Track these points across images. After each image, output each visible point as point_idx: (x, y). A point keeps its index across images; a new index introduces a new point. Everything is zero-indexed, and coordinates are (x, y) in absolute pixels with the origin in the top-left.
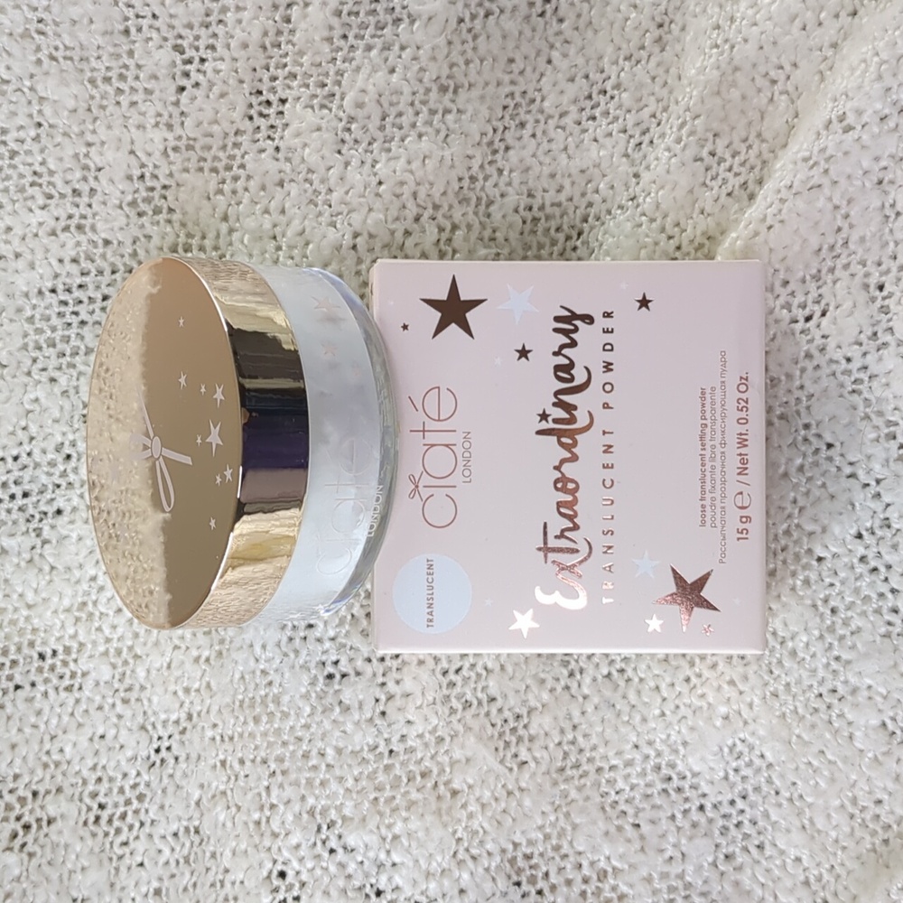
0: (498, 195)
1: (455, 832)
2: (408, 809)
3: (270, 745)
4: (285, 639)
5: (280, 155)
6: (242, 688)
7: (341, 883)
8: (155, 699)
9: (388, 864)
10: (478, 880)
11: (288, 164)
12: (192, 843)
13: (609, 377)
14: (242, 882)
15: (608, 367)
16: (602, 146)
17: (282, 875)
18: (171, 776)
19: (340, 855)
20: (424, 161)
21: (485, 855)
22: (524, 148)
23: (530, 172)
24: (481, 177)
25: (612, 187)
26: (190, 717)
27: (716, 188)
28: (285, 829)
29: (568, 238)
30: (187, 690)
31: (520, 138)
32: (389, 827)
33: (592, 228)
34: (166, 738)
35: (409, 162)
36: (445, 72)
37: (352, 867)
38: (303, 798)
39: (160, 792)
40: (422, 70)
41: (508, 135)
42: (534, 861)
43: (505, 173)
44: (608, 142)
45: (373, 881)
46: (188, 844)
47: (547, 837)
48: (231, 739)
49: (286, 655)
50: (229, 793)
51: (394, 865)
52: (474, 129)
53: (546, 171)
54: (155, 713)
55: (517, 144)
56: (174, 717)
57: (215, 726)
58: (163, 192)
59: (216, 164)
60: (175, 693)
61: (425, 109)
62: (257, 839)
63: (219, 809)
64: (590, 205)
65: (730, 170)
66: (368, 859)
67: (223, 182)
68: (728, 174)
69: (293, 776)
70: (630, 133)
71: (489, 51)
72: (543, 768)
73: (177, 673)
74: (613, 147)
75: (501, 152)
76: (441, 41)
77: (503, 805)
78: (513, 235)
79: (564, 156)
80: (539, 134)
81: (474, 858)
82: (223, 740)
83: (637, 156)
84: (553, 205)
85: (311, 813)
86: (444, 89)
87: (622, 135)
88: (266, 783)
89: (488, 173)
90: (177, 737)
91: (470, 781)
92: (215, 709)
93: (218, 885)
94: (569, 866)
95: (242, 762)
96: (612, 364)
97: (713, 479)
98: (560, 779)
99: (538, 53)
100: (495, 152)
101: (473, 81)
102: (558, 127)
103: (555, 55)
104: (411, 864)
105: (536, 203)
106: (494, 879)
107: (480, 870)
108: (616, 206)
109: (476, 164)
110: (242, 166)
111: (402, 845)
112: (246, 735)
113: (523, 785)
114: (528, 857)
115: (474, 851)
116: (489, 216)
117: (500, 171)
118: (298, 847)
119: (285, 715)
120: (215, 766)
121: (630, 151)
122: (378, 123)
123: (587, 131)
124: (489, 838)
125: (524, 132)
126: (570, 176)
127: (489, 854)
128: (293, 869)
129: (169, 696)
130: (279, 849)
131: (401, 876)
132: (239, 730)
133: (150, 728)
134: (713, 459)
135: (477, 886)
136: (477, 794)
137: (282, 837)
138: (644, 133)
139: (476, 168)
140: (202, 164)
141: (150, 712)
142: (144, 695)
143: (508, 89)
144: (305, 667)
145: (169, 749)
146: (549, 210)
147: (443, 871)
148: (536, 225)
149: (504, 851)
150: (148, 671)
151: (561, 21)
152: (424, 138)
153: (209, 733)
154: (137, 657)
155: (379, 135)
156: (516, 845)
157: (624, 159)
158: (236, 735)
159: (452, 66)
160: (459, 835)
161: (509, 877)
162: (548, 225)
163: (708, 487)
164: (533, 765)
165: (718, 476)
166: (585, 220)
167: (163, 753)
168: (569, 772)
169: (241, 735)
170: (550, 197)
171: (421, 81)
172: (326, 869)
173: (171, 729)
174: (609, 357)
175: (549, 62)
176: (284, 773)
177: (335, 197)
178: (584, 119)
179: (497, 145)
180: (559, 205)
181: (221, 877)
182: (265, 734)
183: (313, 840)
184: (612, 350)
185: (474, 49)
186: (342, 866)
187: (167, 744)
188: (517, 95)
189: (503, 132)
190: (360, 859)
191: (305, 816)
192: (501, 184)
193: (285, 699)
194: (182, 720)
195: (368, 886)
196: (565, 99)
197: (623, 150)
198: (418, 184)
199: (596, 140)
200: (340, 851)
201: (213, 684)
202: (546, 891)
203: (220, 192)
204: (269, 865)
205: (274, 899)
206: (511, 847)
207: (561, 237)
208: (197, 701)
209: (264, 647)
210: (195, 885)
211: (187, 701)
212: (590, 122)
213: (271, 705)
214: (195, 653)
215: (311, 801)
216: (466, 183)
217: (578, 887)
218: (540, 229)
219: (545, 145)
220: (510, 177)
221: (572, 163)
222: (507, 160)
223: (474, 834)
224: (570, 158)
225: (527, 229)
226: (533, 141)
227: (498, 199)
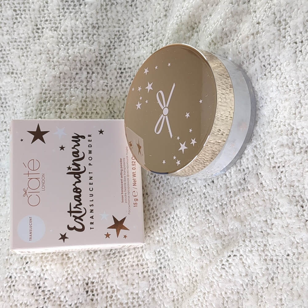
0: (109, 64)
7: (28, 282)
9: (44, 279)
10: (74, 288)
13: (90, 155)
15: (90, 152)
17: (11, 277)
20: (84, 50)
21: (77, 280)
22: (121, 48)
23: (122, 57)
24: (104, 57)
28: (14, 262)
31: (120, 45)
32: (45, 266)
35: (79, 50)
36: (95, 22)
37: (32, 278)
40: (87, 20)
41: (116, 44)
42: (94, 284)
43: (113, 56)
47: (100, 276)
51: (46, 279)
52: (103, 41)
53: (127, 57)
61: (86, 33)
66: (37, 275)
71: (112, 16)
72: (103, 254)
75: (113, 49)
76: (94, 12)
77: (86, 264)
78: (113, 78)
79: (133, 52)
80: (126, 44)
81: (73, 281)
84: (128, 68)
86: (94, 27)
89: (107, 56)
91: (75, 255)
94: (104, 287)
95: (5, 240)
96: (91, 151)
97: (125, 187)
98: (108, 258)
99: (129, 18)
100: (110, 49)
101: (104, 25)
102: (133, 42)
103: (134, 19)
104: (51, 279)
105: (123, 67)
107: (75, 285)
109: (103, 52)
111: (49, 273)
113: (95, 259)
115: (74, 278)
116: (105, 70)
117: (111, 56)
118: (16, 269)
122: (70, 37)
123: (141, 44)
124: (79, 275)
125: (121, 43)
126: (134, 59)
127: (79, 280)
128: (14, 276)
131: (47, 283)
134: (125, 181)
136: (77, 260)
139: (103, 54)
143: (117, 29)
146: (127, 70)
147: (62, 283)
149: (85, 280)
151: (136, 8)
152: (85, 43)
155: (71, 41)
156: (89, 278)
159: (98, 20)
160: (69, 272)
161: (85, 289)
162: (126, 75)
163: (124, 190)
164: (99, 252)
165: (127, 186)
168: (111, 256)
170: (127, 66)
171: (86, 24)
172: (24, 277)
174: (90, 149)
175: (132, 21)
177: (55, 60)
178: (141, 40)
179: (112, 47)
180: (130, 68)
184: (91, 147)
185: (106, 15)
186: (29, 277)
188: (120, 31)
189: (114, 43)
190: (35, 275)
191: (20, 259)
192: (111, 60)
195: (37, 284)
196: (135, 34)
198: (82, 57)
200: (29, 272)
202: (96, 295)
204: (8, 273)
205: (8, 285)
206: (87, 279)
207: (130, 79)
212: (142, 42)
216: (99, 58)
217: (105, 294)
218: (123, 76)
219: (128, 49)
220: (114, 57)
221: (135, 54)
222: (114, 52)
223: (74, 272)
224: (135, 53)
225: (118, 76)
226: (124, 47)
227: (109, 65)
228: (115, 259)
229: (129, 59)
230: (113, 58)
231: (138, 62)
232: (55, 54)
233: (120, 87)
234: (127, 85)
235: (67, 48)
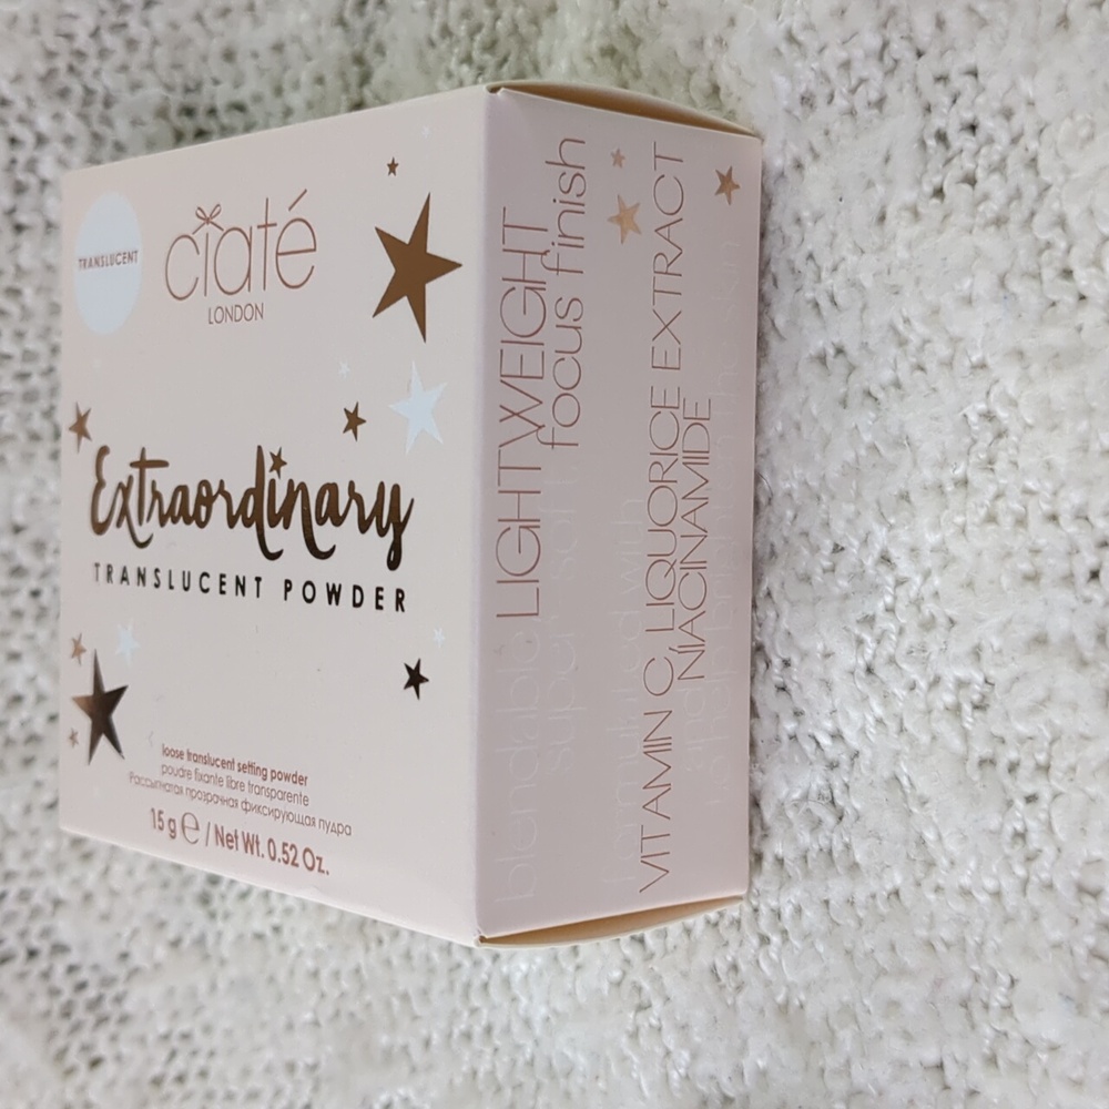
53: (216, 46)
116: (107, 121)
117: (132, 44)
180: (240, 107)
192: (134, 68)
220: (151, 54)
230: (141, 56)
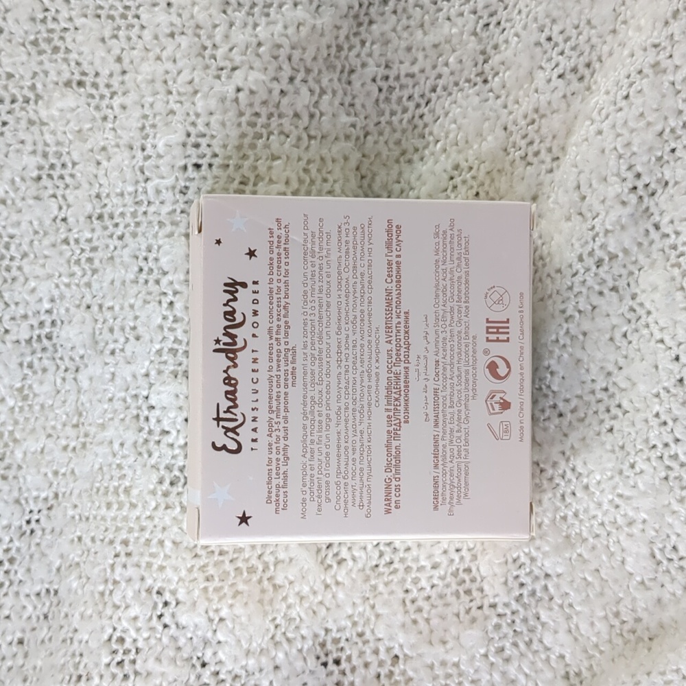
0: (359, 66)
1: (274, 619)
2: (234, 597)
3: (118, 529)
4: (141, 440)
5: (172, 10)
6: (100, 478)
7: (172, 653)
8: (29, 478)
9: (214, 643)
10: (291, 659)
11: (179, 19)
12: (52, 603)
14: (87, 642)
16: (455, 25)
17: (121, 640)
18: (38, 544)
19: (173, 630)
20: (298, 27)
21: (299, 638)
22: (385, 22)
23: (389, 45)
24: (346, 46)
25: (461, 61)
26: (56, 496)
27: (549, 70)
28: (125, 602)
29: (418, 106)
30: (56, 473)
31: (382, 14)
32: (217, 611)
33: (439, 98)
34: (36, 512)
35: (285, 27)
37: (182, 642)
38: (143, 579)
39: (28, 557)
41: (372, 10)
42: (341, 645)
43: (368, 44)
44: (460, 21)
45: (200, 655)
46: (48, 604)
47: (355, 624)
48: (87, 519)
49: (140, 454)
50: (82, 565)
51: (219, 642)
54: (28, 490)
55: (379, 19)
56: (43, 495)
57: (76, 506)
58: (62, 34)
59: (112, 12)
60: (46, 474)
62: (100, 607)
63: (73, 577)
64: (440, 76)
65: (562, 53)
66: (197, 636)
67: (119, 28)
68: (560, 57)
69: (135, 559)
70: (479, 14)
72: (360, 565)
73: (48, 458)
74: (464, 26)
75: (365, 25)
77: (320, 598)
78: (369, 103)
79: (420, 31)
80: (399, 11)
81: (288, 640)
82: (81, 519)
83: (485, 35)
84: (407, 75)
85: (149, 591)
87: (472, 16)
88: (111, 562)
89: (352, 42)
90: (45, 512)
91: (292, 578)
92: (76, 492)
93: (69, 641)
94: (368, 651)
95: (93, 539)
98: (372, 575)
100: (360, 25)
102: (416, 5)
104: (233, 643)
105: (392, 74)
106: (305, 659)
107: (294, 651)
108: (463, 80)
109: (343, 33)
110: (138, 17)
111: (227, 626)
112: (99, 518)
113: (340, 579)
114: (336, 641)
115: (290, 635)
118: (135, 618)
119: (133, 506)
120: (72, 541)
121: (478, 30)
123: (441, 10)
124: (303, 625)
125: (387, 8)
126: (424, 49)
127: (303, 638)
128: (131, 637)
129: (40, 477)
130: (119, 619)
131: (224, 653)
132: (94, 512)
133: (23, 502)
135: (290, 664)
136: (297, 589)
137: (122, 609)
138: (491, 15)
139: (342, 38)
140: (99, 12)
141: (24, 489)
142: (20, 473)
144: (155, 467)
145: (38, 521)
146: (403, 80)
147: (262, 650)
148: (391, 94)
149: (316, 636)
150: (25, 453)
152: (299, 7)
153: (70, 512)
154: (15, 441)
156: (327, 631)
157: (473, 38)
158: (91, 517)
160: (278, 621)
161: (318, 658)
162: (401, 94)
164: (350, 563)
166: (434, 90)
167: (33, 525)
168: (381, 569)
169: (95, 518)
170: (405, 68)
172: (160, 639)
173: (41, 505)
176: (128, 555)
177: (219, 52)
179: (362, 18)
181: (70, 635)
182: (114, 519)
183: (149, 614)
186: (174, 639)
187: (36, 517)
189: (368, 7)
190: (189, 635)
191: (144, 594)
193: (135, 492)
194: (50, 498)
195: (195, 658)
197: (472, 29)
198: (293, 48)
199: (449, 19)
200: (173, 626)
201: (76, 471)
202: (348, 672)
203: (116, 37)
204: (110, 631)
205: (113, 659)
206: (323, 633)
207: (411, 105)
208: (63, 483)
209: (122, 445)
210: (50, 639)
211: (56, 483)
212: (445, 2)
213: (122, 495)
214: (63, 442)
215: (149, 582)
216: (333, 50)
217: (373, 669)
218: (394, 97)
219: (404, 22)
221: (426, 38)
222: (370, 33)
223: (291, 620)
224: (425, 34)
225: (382, 96)
226: (394, 17)
227: (359, 68)
228: (391, 578)
229: (409, 49)
231: (435, 58)
232: (218, 38)
233: (388, 130)
234: (405, 122)
235: (250, 20)
